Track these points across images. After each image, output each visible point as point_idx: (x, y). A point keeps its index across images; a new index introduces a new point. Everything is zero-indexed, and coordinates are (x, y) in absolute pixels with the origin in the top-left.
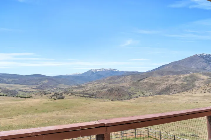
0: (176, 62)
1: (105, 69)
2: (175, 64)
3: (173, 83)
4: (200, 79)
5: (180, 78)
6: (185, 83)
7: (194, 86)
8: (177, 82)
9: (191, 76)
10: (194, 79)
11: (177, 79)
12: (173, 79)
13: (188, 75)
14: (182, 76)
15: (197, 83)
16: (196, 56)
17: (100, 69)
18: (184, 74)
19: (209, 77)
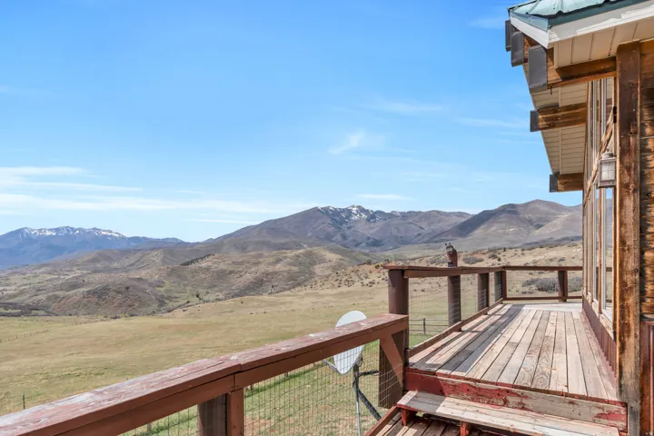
2: (273, 227)
3: (270, 269)
4: (324, 261)
5: (286, 258)
6: (295, 269)
7: (312, 274)
8: (278, 267)
9: (309, 254)
10: (313, 260)
11: (278, 261)
12: (272, 260)
13: (300, 251)
14: (290, 254)
15: (318, 269)
16: (316, 210)
18: (292, 248)
19: (340, 257)
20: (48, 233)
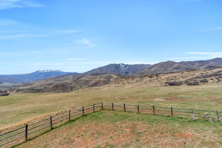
0: (101, 67)
1: (52, 70)
2: (100, 69)
3: (99, 80)
4: (113, 77)
5: (103, 77)
6: (106, 80)
7: (110, 81)
8: (101, 79)
9: (109, 76)
10: (110, 77)
11: (101, 78)
12: (100, 77)
13: (107, 75)
14: (104, 76)
15: (111, 80)
16: (111, 64)
17: (47, 70)
18: (105, 74)
19: (117, 76)
20: (45, 71)
